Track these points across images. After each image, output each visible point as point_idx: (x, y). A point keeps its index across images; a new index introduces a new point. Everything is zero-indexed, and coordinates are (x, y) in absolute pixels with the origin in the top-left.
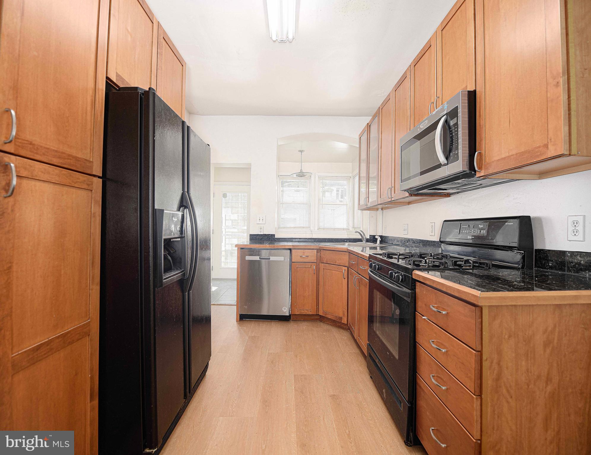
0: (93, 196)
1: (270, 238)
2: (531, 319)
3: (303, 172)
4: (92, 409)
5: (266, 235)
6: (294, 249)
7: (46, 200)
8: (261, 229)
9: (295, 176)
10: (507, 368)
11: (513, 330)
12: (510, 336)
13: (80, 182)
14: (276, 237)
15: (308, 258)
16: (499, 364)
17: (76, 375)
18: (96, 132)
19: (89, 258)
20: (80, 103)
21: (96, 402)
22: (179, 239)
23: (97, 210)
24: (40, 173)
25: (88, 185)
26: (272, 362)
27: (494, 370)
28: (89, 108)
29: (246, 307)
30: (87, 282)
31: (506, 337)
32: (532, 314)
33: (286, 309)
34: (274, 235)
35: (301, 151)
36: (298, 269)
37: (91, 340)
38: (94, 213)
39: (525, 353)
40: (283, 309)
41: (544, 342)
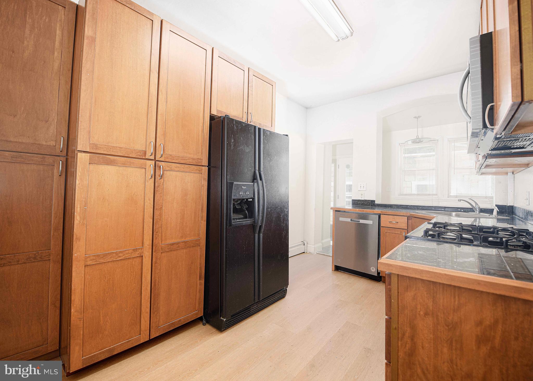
0: (202, 176)
1: (371, 204)
2: (456, 303)
3: (419, 138)
4: (200, 284)
5: (366, 200)
6: (382, 214)
7: (178, 180)
8: (362, 195)
9: (410, 142)
10: (423, 347)
11: (431, 308)
12: (426, 314)
13: (195, 170)
14: (376, 203)
15: (398, 224)
16: (412, 340)
17: (192, 263)
18: (204, 144)
19: (200, 208)
20: (195, 132)
21: (203, 282)
22: (251, 200)
23: (206, 183)
24: (174, 168)
25: (199, 171)
26: (336, 307)
27: (406, 344)
28: (200, 132)
29: (339, 260)
30: (199, 219)
31: (422, 313)
32: (459, 297)
33: (375, 269)
34: (374, 201)
35: (417, 118)
36: (387, 233)
37: (201, 249)
38: (203, 185)
39: (448, 340)
40: (371, 269)
41: (477, 336)
